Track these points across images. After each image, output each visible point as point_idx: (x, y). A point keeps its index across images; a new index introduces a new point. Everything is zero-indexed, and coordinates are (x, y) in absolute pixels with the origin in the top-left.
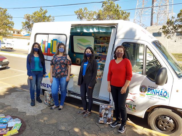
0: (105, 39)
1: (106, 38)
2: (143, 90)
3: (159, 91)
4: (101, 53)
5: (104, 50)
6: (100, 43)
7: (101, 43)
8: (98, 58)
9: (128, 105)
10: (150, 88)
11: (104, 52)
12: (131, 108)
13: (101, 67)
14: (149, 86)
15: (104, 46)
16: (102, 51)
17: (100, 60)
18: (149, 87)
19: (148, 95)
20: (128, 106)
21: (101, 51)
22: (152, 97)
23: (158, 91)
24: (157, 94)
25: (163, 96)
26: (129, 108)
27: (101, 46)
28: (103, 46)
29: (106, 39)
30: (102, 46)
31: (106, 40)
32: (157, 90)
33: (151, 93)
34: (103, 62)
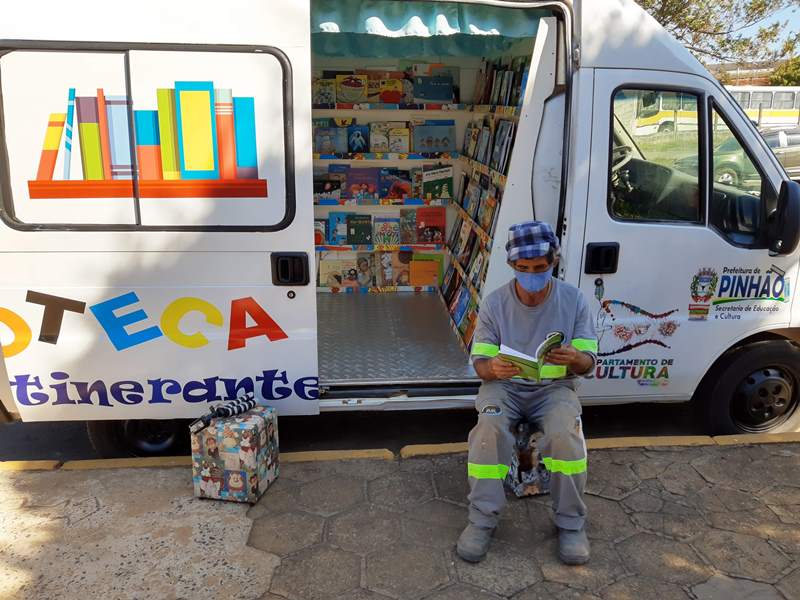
0: (358, 84)
1: (363, 79)
2: (703, 287)
3: (760, 277)
4: (346, 157)
5: (359, 141)
6: (333, 107)
7: (340, 107)
8: (328, 186)
9: (638, 368)
10: (729, 274)
11: (359, 150)
12: (652, 377)
13: (353, 231)
14: (726, 269)
15: (354, 120)
16: (350, 148)
17: (347, 196)
18: (726, 274)
19: (721, 305)
20: (640, 373)
21: (343, 148)
22: (734, 309)
23: (755, 282)
24: (753, 291)
25: (771, 295)
26: (641, 378)
27: (339, 123)
28: (349, 122)
29: (363, 83)
30: (343, 123)
31: (366, 91)
32: (753, 277)
33: (731, 296)
34: (359, 202)
